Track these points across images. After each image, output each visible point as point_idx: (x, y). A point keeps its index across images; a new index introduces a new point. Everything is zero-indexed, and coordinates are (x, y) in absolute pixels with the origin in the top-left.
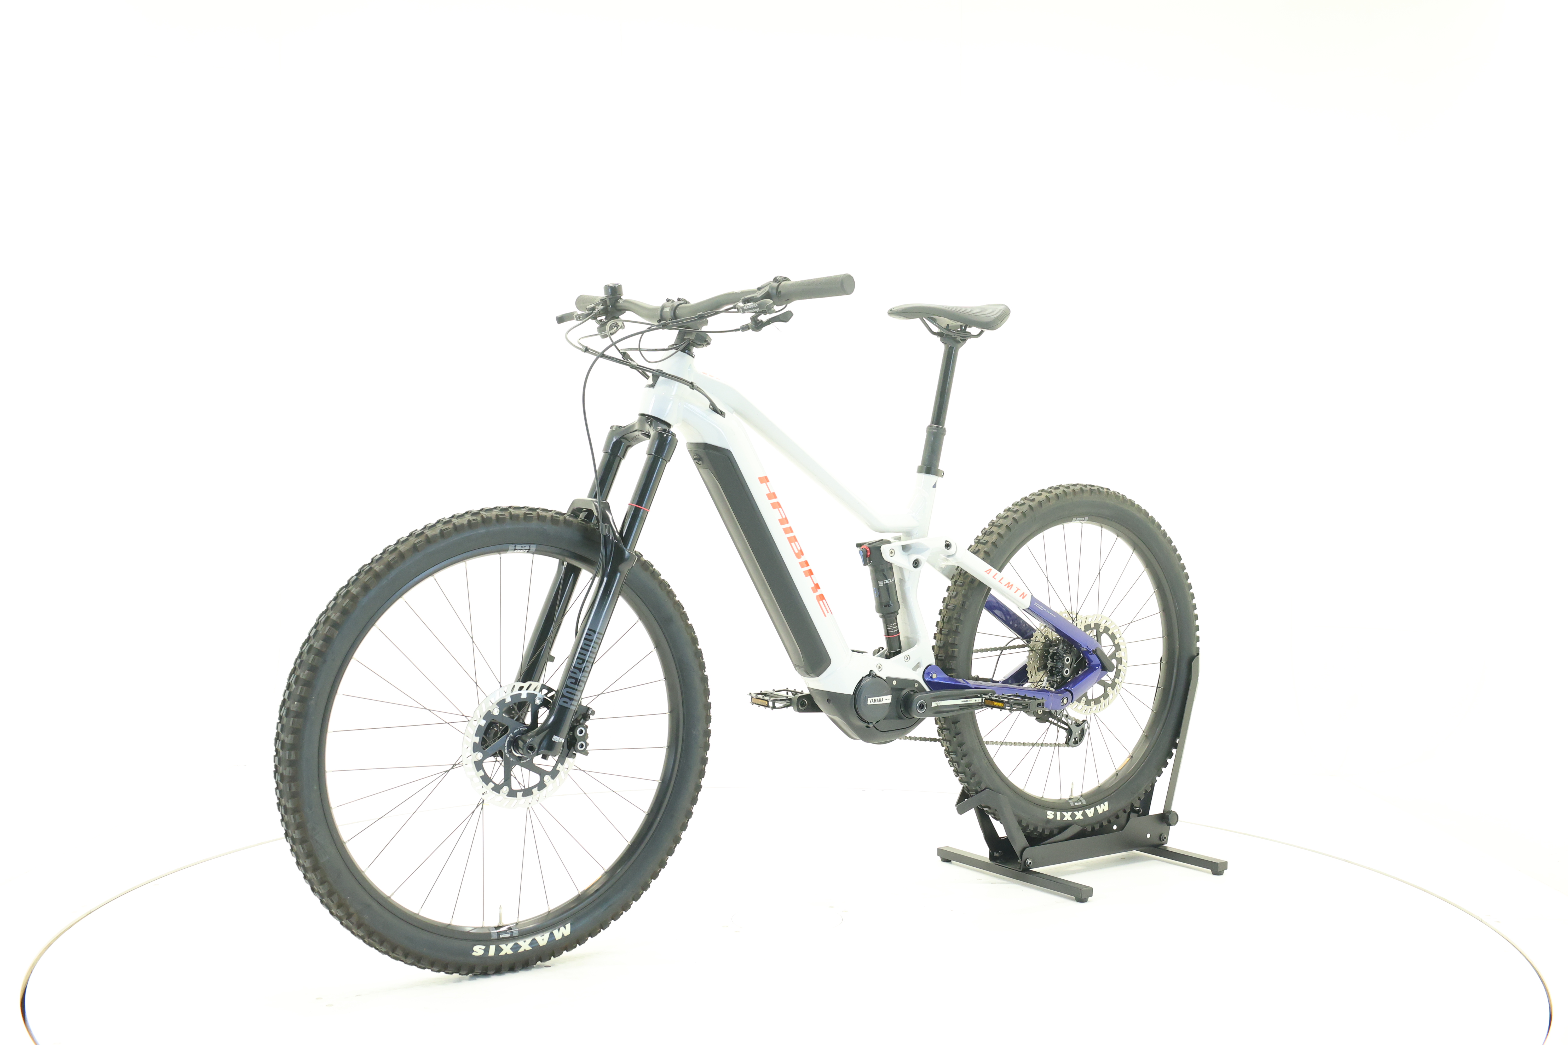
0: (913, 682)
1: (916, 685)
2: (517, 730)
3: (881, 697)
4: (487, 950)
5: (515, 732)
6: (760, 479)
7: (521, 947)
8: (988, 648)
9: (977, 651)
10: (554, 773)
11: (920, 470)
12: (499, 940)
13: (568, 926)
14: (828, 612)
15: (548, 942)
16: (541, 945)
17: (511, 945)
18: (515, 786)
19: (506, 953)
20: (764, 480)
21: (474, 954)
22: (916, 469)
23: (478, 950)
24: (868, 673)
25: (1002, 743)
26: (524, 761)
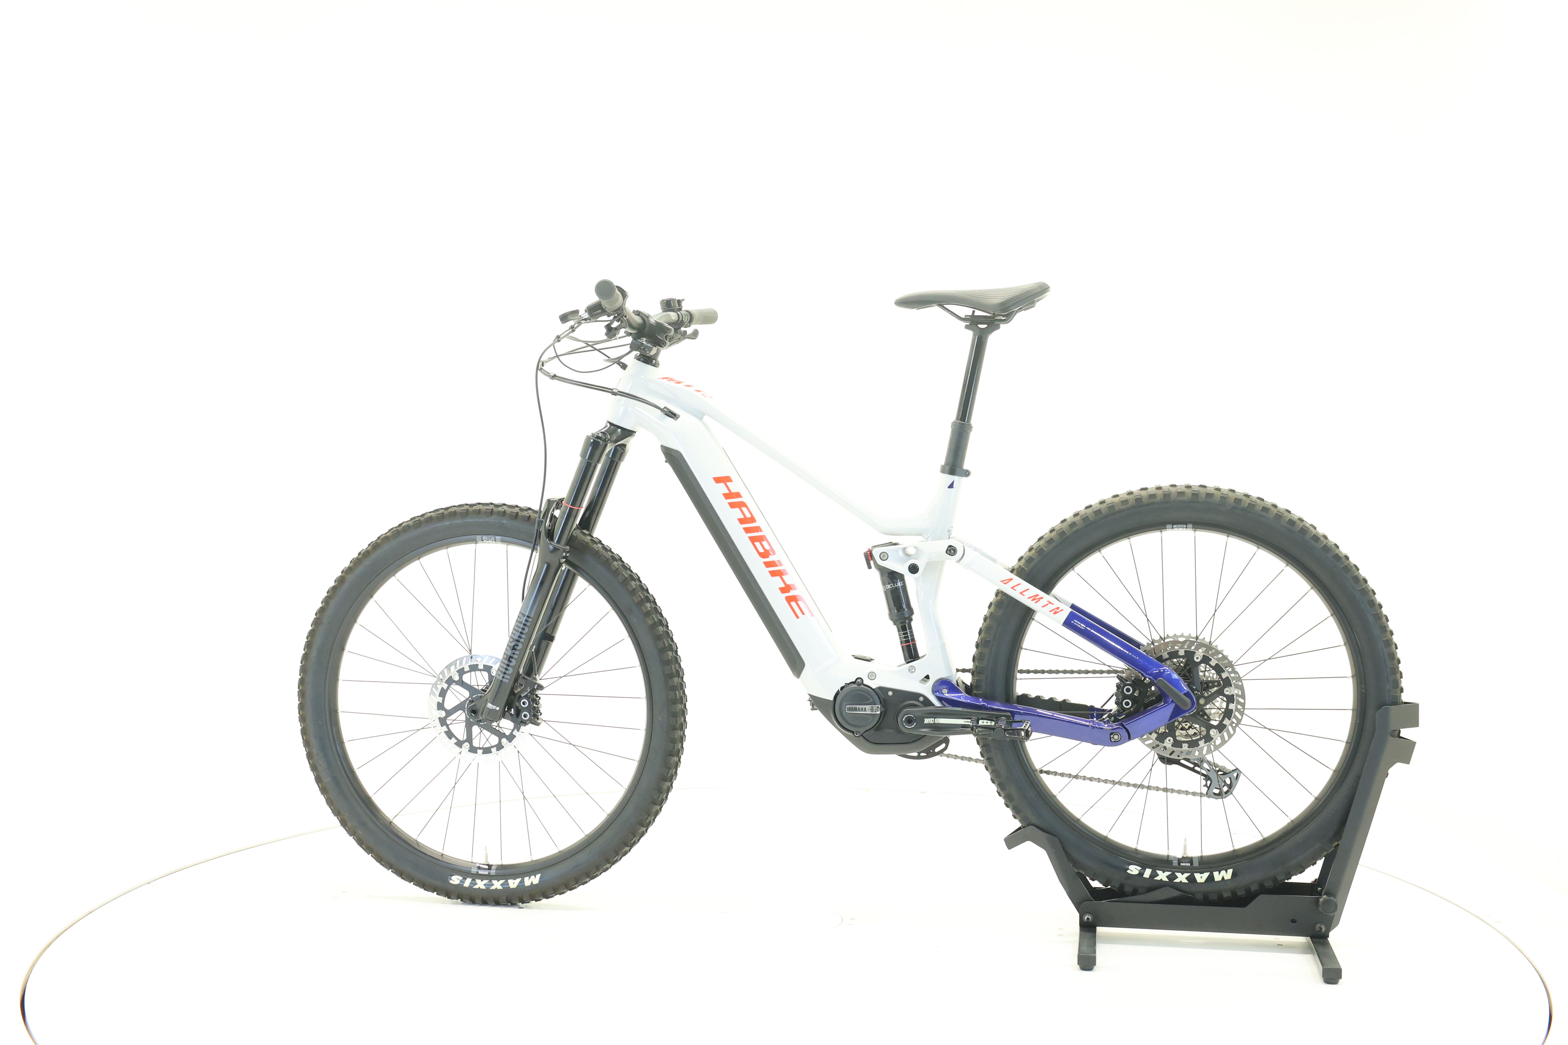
0: (915, 696)
1: (921, 699)
2: (475, 696)
3: (864, 707)
4: (462, 882)
5: (473, 697)
6: (714, 479)
7: (493, 885)
8: (1046, 669)
9: (1021, 672)
10: (511, 738)
11: (943, 471)
12: (476, 876)
13: (538, 876)
14: (803, 614)
15: (517, 886)
16: (511, 887)
17: (485, 882)
18: (476, 744)
19: (479, 888)
20: (723, 480)
21: (451, 882)
22: (939, 468)
23: (455, 880)
24: (854, 680)
25: (1076, 777)
26: (483, 723)
